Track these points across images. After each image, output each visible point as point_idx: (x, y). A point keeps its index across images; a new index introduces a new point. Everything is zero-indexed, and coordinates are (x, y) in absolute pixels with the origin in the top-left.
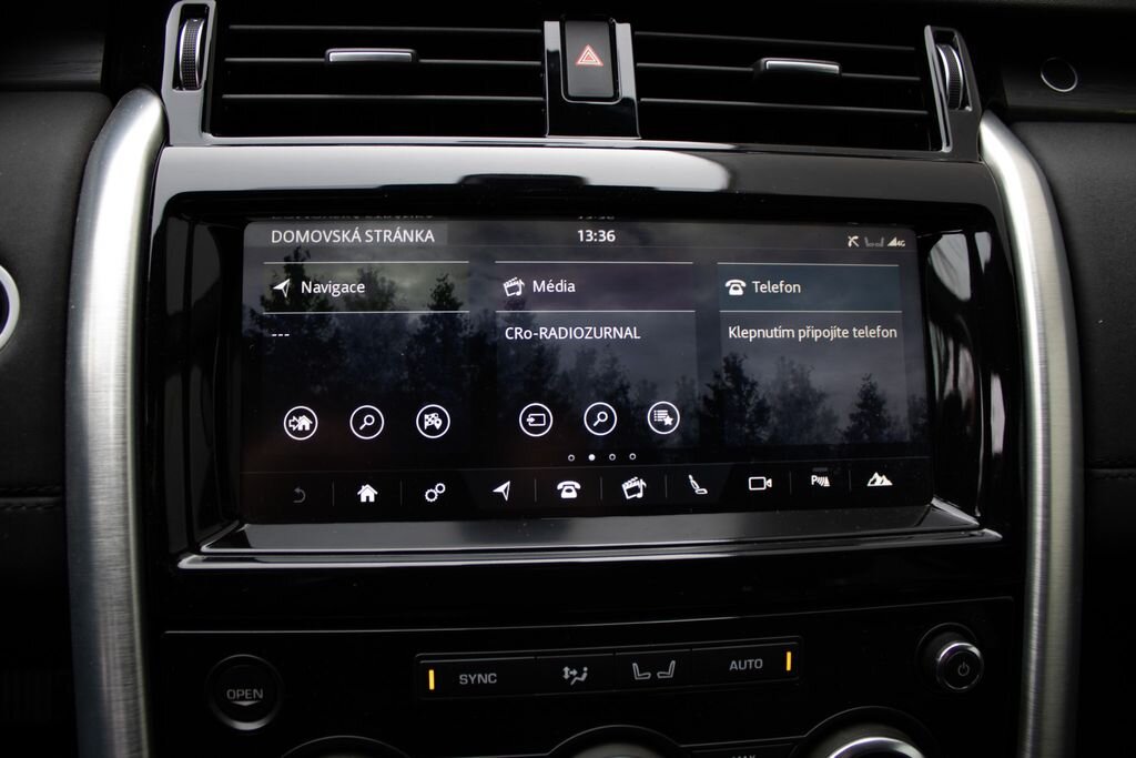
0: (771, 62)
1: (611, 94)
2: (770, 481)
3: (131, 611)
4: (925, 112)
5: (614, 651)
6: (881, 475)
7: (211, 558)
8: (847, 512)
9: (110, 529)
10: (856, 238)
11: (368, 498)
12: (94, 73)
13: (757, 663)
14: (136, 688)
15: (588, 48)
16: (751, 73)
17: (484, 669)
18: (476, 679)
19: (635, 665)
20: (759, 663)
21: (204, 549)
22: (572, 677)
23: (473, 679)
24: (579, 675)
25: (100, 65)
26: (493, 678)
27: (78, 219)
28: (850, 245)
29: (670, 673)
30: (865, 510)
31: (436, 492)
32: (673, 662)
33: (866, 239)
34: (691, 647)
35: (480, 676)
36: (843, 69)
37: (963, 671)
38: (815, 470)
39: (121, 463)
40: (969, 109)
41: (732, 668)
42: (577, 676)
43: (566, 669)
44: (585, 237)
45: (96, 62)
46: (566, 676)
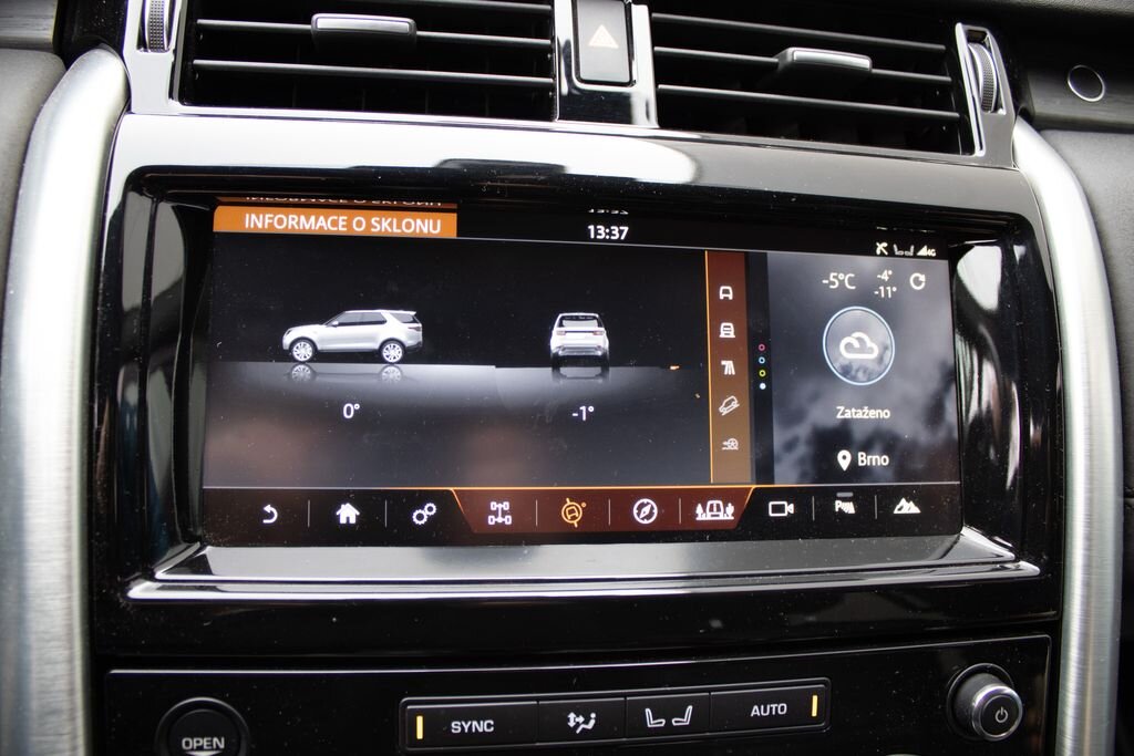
0: (797, 53)
1: (627, 80)
2: (792, 506)
3: (71, 648)
4: (956, 115)
5: (625, 695)
6: (908, 501)
7: (167, 585)
8: (875, 541)
9: (49, 552)
10: (885, 245)
11: (348, 519)
12: (45, 30)
13: (780, 708)
14: (74, 737)
15: (602, 28)
16: (776, 65)
17: (479, 715)
18: (470, 727)
19: (648, 711)
20: (782, 709)
21: (160, 575)
22: (578, 724)
23: (466, 727)
24: (586, 722)
25: (52, 22)
26: (489, 726)
27: (21, 192)
28: (878, 252)
29: (686, 720)
30: (892, 539)
31: (425, 513)
32: (690, 708)
33: (895, 246)
34: (709, 690)
35: (475, 723)
36: (874, 65)
37: (1001, 717)
38: (839, 495)
39: (64, 474)
40: (1002, 112)
41: (753, 713)
42: (583, 723)
43: (572, 716)
44: (596, 233)
45: (46, 17)
46: (572, 724)
